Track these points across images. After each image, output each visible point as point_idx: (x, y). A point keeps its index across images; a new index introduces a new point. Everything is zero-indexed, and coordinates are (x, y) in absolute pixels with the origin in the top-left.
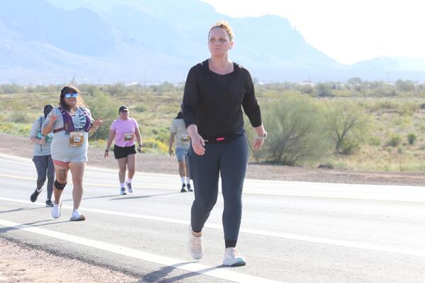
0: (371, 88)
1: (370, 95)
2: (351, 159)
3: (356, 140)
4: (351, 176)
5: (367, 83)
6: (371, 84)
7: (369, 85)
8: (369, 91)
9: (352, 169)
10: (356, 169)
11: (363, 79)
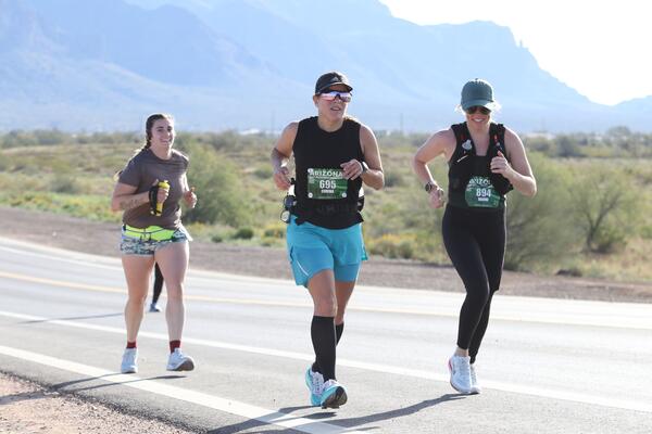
0: (646, 144)
1: (644, 156)
2: (611, 262)
3: (621, 229)
4: (612, 289)
5: (638, 135)
6: (646, 137)
7: (642, 139)
8: (643, 149)
9: (612, 277)
10: (619, 278)
11: (634, 129)
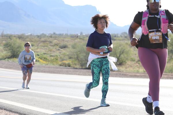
2: (122, 67)
3: (125, 59)
4: (123, 74)
9: (123, 71)
